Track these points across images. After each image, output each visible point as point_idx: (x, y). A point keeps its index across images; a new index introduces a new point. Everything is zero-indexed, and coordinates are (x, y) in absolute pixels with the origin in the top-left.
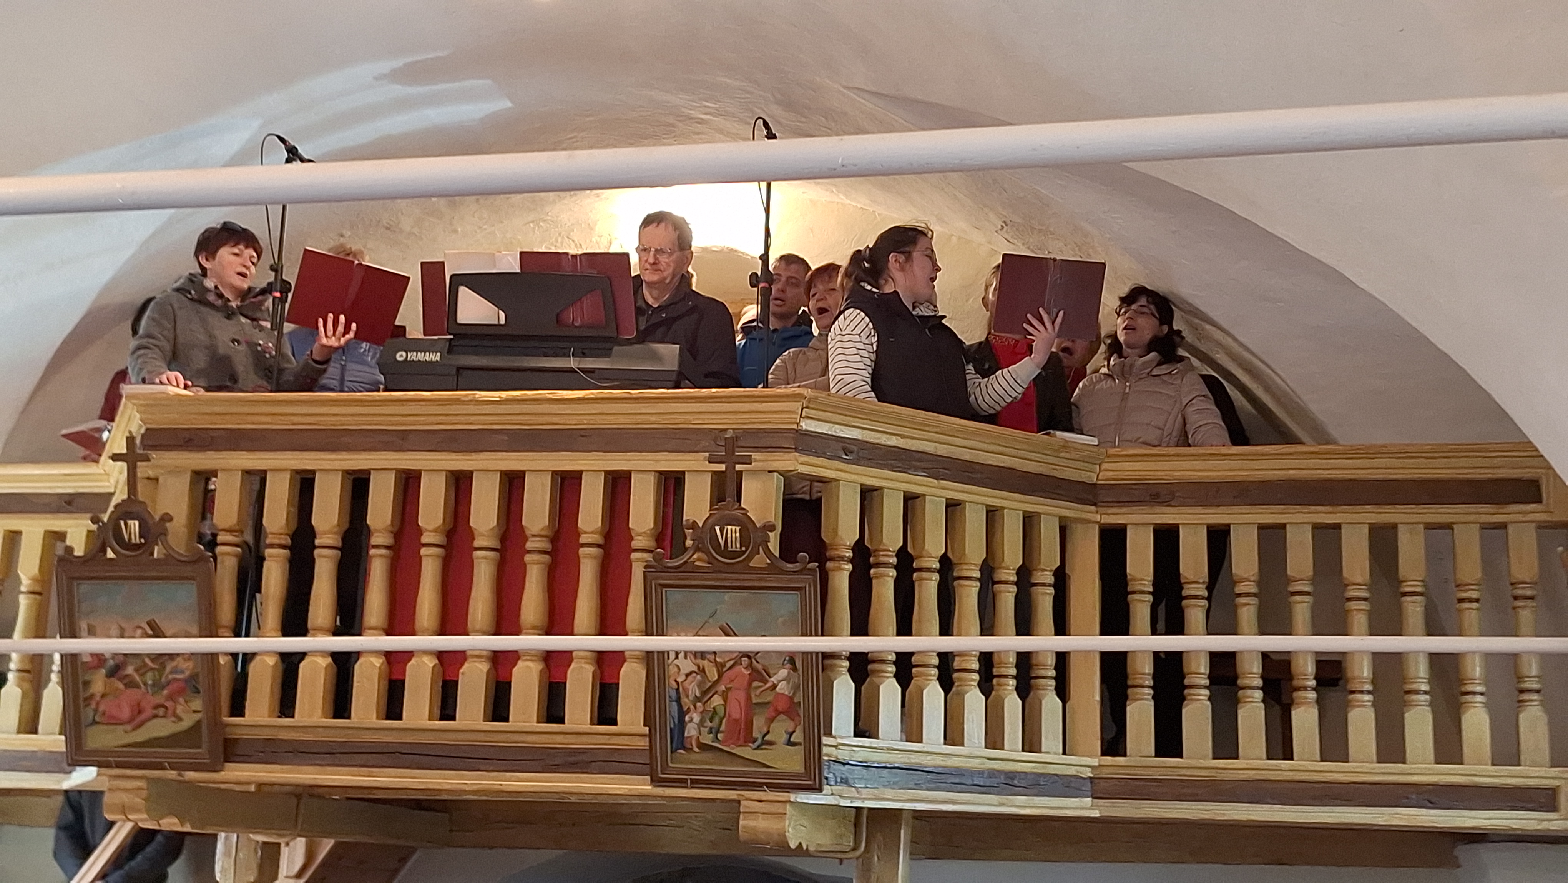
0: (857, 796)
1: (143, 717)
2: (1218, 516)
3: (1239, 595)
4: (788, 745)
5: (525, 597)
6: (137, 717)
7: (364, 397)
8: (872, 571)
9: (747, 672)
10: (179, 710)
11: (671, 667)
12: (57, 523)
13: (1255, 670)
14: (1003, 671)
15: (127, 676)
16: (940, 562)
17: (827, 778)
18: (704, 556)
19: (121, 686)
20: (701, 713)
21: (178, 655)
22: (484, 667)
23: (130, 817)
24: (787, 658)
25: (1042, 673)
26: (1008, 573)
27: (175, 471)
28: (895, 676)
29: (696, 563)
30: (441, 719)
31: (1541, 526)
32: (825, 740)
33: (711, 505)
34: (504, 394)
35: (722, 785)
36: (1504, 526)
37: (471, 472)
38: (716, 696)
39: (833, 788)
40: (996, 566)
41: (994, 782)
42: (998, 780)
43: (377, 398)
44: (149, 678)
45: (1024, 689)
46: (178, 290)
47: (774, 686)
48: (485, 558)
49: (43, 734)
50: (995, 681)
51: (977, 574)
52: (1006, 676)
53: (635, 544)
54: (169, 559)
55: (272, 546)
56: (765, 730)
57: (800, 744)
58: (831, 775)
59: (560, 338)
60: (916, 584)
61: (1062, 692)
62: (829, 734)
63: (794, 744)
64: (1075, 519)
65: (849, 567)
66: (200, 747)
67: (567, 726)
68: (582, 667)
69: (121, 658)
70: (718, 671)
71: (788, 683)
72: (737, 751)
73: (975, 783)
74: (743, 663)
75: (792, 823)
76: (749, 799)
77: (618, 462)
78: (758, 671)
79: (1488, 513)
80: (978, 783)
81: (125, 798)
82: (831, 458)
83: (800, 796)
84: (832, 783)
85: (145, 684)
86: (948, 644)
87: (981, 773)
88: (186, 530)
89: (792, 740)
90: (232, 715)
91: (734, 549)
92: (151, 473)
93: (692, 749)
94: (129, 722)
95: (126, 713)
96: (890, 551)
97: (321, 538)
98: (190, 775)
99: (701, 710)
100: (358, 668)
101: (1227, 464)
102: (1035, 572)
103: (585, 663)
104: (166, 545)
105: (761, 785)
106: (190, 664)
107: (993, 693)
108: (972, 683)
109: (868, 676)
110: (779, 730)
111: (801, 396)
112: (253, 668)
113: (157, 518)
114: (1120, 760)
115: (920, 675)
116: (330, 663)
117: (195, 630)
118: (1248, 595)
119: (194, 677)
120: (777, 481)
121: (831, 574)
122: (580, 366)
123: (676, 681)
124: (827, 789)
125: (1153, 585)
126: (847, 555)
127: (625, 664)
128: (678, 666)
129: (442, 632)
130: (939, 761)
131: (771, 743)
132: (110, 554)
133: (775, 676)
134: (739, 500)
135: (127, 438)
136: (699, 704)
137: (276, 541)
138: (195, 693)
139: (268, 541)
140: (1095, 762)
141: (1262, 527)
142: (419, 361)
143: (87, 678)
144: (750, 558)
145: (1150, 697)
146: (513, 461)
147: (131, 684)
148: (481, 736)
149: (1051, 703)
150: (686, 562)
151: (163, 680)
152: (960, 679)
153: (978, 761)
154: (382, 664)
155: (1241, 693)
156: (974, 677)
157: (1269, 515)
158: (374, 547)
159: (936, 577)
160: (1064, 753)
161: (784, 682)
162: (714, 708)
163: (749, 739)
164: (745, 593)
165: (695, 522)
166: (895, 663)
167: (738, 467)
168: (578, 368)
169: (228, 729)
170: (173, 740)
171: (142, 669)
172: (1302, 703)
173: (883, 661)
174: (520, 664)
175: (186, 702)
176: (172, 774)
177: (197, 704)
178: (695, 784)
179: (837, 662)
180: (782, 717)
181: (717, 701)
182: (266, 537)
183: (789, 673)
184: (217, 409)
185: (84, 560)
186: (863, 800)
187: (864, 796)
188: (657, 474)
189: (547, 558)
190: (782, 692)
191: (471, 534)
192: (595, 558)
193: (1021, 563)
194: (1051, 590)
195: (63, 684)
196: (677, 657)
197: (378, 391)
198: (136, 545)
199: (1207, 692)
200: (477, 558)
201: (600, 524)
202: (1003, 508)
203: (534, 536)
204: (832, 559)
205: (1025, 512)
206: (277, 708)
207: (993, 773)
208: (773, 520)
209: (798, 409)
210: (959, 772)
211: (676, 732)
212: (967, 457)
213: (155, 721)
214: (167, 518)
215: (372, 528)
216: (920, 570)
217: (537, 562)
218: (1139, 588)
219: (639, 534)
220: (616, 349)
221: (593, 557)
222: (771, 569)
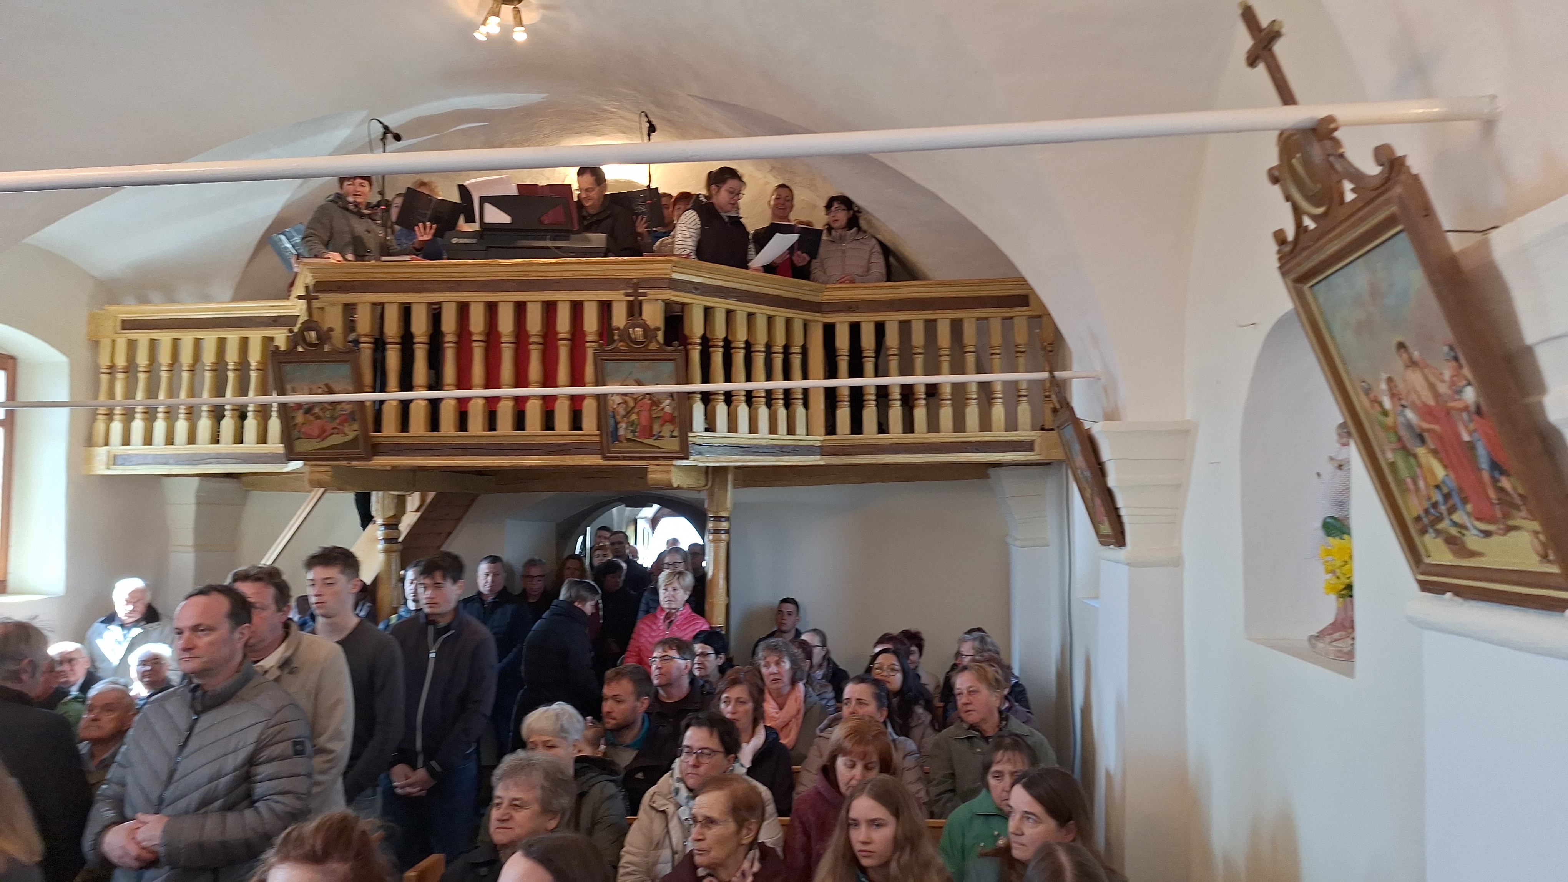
0: (706, 460)
1: (324, 435)
2: (879, 317)
3: (889, 355)
4: (671, 437)
5: (530, 367)
6: (323, 435)
8: (711, 350)
9: (649, 403)
10: (346, 430)
11: (610, 401)
12: (268, 333)
13: (897, 393)
14: (777, 398)
15: (315, 413)
16: (745, 343)
17: (691, 452)
18: (624, 344)
19: (313, 419)
20: (626, 423)
21: (343, 402)
22: (510, 405)
24: (669, 395)
25: (796, 398)
26: (778, 348)
27: (334, 304)
28: (724, 402)
29: (620, 347)
30: (489, 430)
31: (1030, 317)
32: (690, 434)
33: (627, 318)
34: (513, 261)
35: (638, 458)
36: (1011, 318)
37: (498, 302)
38: (633, 415)
39: (694, 457)
40: (772, 345)
41: (773, 450)
42: (775, 449)
44: (328, 414)
45: (787, 405)
47: (663, 409)
48: (508, 347)
49: (270, 444)
50: (773, 402)
51: (763, 349)
52: (779, 400)
53: (588, 338)
54: (334, 351)
55: (390, 343)
56: (659, 430)
57: (676, 436)
58: (693, 451)
59: (541, 231)
60: (733, 355)
61: (806, 406)
62: (691, 431)
63: (674, 437)
64: (811, 320)
65: (699, 347)
66: (359, 449)
67: (557, 432)
68: (563, 403)
69: (312, 405)
70: (634, 403)
71: (670, 407)
72: (645, 441)
73: (763, 451)
74: (647, 398)
75: (674, 474)
76: (653, 465)
77: (577, 296)
78: (654, 403)
79: (1004, 312)
80: (765, 451)
81: (319, 476)
82: (688, 292)
83: (678, 462)
84: (694, 454)
85: (326, 417)
86: (750, 385)
87: (767, 446)
88: (342, 336)
89: (673, 434)
90: (375, 432)
91: (639, 340)
92: (320, 306)
93: (622, 441)
94: (318, 437)
95: (316, 432)
96: (719, 339)
97: (417, 339)
98: (356, 464)
99: (626, 421)
100: (443, 407)
101: (884, 291)
102: (791, 348)
103: (564, 401)
104: (331, 344)
105: (658, 457)
106: (350, 406)
107: (773, 408)
108: (762, 404)
109: (710, 402)
110: (667, 429)
112: (385, 407)
113: (326, 329)
114: (834, 437)
115: (737, 401)
116: (427, 404)
117: (351, 389)
118: (894, 355)
119: (352, 413)
120: (661, 304)
121: (690, 352)
123: (612, 408)
124: (691, 458)
125: (849, 352)
126: (698, 342)
127: (586, 401)
128: (613, 401)
129: (487, 387)
130: (746, 442)
131: (662, 437)
132: (299, 349)
133: (664, 404)
134: (641, 314)
135: (306, 287)
136: (625, 418)
137: (393, 340)
138: (354, 421)
139: (388, 340)
140: (822, 438)
141: (900, 322)
142: (465, 243)
143: (293, 415)
144: (649, 345)
145: (848, 406)
146: (520, 296)
147: (318, 418)
148: (512, 439)
149: (800, 412)
150: (615, 347)
151: (336, 415)
152: (756, 403)
153: (765, 440)
154: (455, 404)
155: (890, 404)
156: (763, 402)
157: (903, 316)
158: (448, 342)
159: (743, 351)
160: (807, 435)
161: (668, 408)
162: (633, 420)
163: (651, 435)
164: (646, 363)
165: (618, 327)
166: (724, 396)
167: (641, 298)
168: (552, 247)
169: (373, 440)
170: (344, 445)
171: (323, 410)
172: (919, 406)
173: (718, 394)
174: (530, 403)
175: (349, 426)
176: (344, 463)
177: (356, 426)
178: (625, 458)
179: (695, 396)
180: (667, 424)
181: (634, 417)
183: (670, 403)
184: (354, 270)
185: (287, 352)
186: (709, 462)
188: (597, 302)
189: (540, 347)
190: (667, 412)
191: (499, 335)
192: (568, 346)
193: (785, 343)
194: (799, 356)
195: (280, 418)
196: (613, 396)
198: (314, 343)
199: (874, 404)
200: (504, 347)
201: (568, 329)
202: (775, 316)
203: (533, 335)
204: (690, 344)
205: (786, 317)
206: (399, 427)
207: (773, 446)
208: (659, 325)
209: (669, 267)
210: (756, 446)
211: (614, 433)
213: (332, 436)
214: (331, 329)
215: (445, 332)
216: (734, 348)
217: (536, 349)
218: (842, 353)
219: (591, 333)
220: (573, 236)
221: (566, 345)
222: (659, 350)
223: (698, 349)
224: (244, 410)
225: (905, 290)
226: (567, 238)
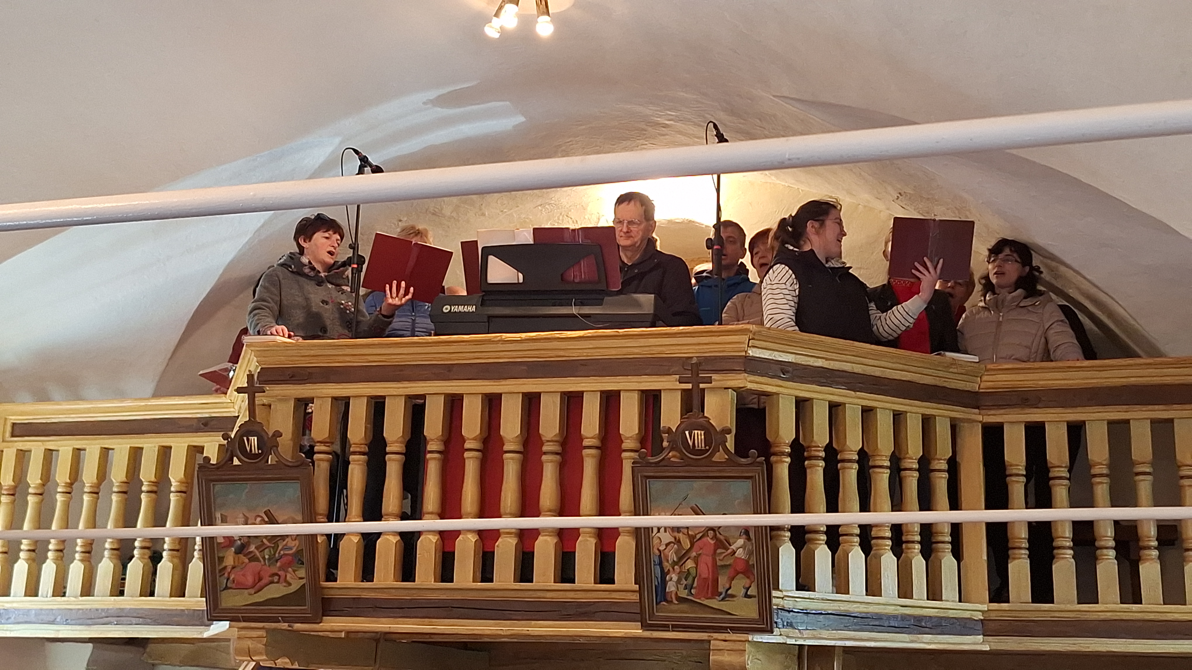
0: (800, 636)
1: (262, 583)
2: (1075, 415)
3: (1095, 476)
4: (745, 597)
5: (543, 487)
6: (258, 584)
7: (421, 341)
8: (806, 463)
9: (712, 542)
10: (289, 576)
11: (654, 539)
12: (197, 440)
13: (1109, 534)
14: (910, 538)
15: (251, 552)
16: (858, 454)
17: (776, 623)
18: (678, 455)
19: (247, 561)
20: (679, 573)
21: (287, 536)
22: (513, 541)
23: (254, 658)
24: (743, 531)
25: (941, 538)
26: (911, 462)
27: (284, 399)
28: (826, 543)
29: (671, 459)
30: (481, 582)
32: (774, 593)
33: (681, 416)
34: (524, 335)
35: (695, 628)
37: (501, 394)
38: (689, 560)
39: (781, 630)
40: (902, 456)
41: (906, 624)
42: (908, 623)
43: (430, 341)
44: (267, 554)
45: (928, 551)
46: (282, 265)
47: (734, 552)
48: (512, 459)
49: (190, 597)
50: (904, 546)
51: (887, 463)
52: (913, 542)
53: (625, 446)
54: (281, 465)
55: (354, 453)
56: (727, 586)
57: (755, 597)
58: (779, 620)
59: (564, 292)
60: (840, 471)
61: (957, 553)
62: (777, 588)
63: (750, 597)
64: (964, 419)
65: (788, 460)
66: (305, 606)
67: (577, 585)
68: (588, 540)
69: (246, 540)
70: (691, 542)
71: (744, 549)
72: (706, 602)
73: (891, 625)
74: (709, 535)
75: (751, 657)
76: (717, 640)
77: (610, 384)
78: (721, 541)
80: (893, 625)
81: (249, 643)
82: (773, 377)
83: (756, 636)
84: (780, 626)
85: (264, 558)
86: (867, 518)
87: (895, 617)
88: (292, 443)
89: (748, 593)
90: (327, 581)
91: (700, 448)
92: (265, 401)
93: (672, 602)
94: (253, 587)
95: (250, 580)
96: (819, 447)
97: (390, 446)
98: (298, 626)
99: (678, 570)
100: (420, 543)
101: (1081, 374)
102: (932, 462)
103: (590, 537)
104: (278, 454)
105: (726, 628)
106: (297, 542)
107: (903, 555)
108: (887, 548)
109: (805, 543)
110: (739, 586)
111: (748, 330)
112: (342, 545)
113: (270, 434)
114: (1004, 606)
115: (846, 542)
116: (399, 540)
117: (300, 518)
118: (1101, 475)
119: (299, 552)
121: (774, 466)
122: (580, 312)
123: (658, 549)
124: (776, 631)
125: (1026, 469)
126: (787, 451)
127: (620, 537)
128: (660, 538)
129: (481, 516)
130: (862, 608)
132: (236, 462)
133: (735, 545)
134: (703, 411)
135: (248, 375)
136: (676, 567)
137: (358, 450)
138: (301, 564)
139: (351, 449)
140: (985, 607)
141: (1110, 423)
142: (460, 312)
143: (221, 555)
144: (712, 455)
145: (1027, 556)
146: (531, 385)
147: (253, 559)
148: (513, 594)
149: (948, 562)
150: (663, 459)
151: (277, 555)
152: (877, 545)
153: (893, 607)
154: (438, 539)
155: (1098, 552)
156: (887, 543)
157: (1116, 413)
158: (431, 452)
159: (856, 466)
160: (960, 601)
161: (741, 549)
162: (688, 570)
163: (716, 593)
164: (709, 482)
165: (669, 428)
166: (826, 533)
167: (702, 386)
168: (578, 314)
169: (324, 592)
170: (285, 600)
171: (261, 547)
172: (1147, 560)
173: (817, 532)
174: (540, 538)
175: (294, 571)
176: (285, 626)
177: (302, 573)
178: (675, 628)
179: (782, 533)
180: (741, 575)
181: (690, 564)
182: (350, 447)
183: (744, 542)
184: (312, 353)
185: (218, 467)
186: (805, 639)
187: (805, 636)
188: (640, 392)
189: (558, 458)
190: (740, 556)
191: (501, 441)
192: (595, 457)
193: (921, 454)
194: (946, 475)
195: (204, 559)
196: (659, 531)
197: (430, 336)
198: (255, 454)
199: (1071, 552)
200: (507, 459)
201: (597, 432)
202: (906, 412)
203: (548, 441)
204: (775, 454)
205: (923, 415)
207: (904, 617)
208: (729, 426)
209: (746, 340)
210: (879, 617)
211: (660, 589)
212: (878, 374)
213: (270, 585)
214: (278, 434)
215: (428, 438)
216: (843, 461)
217: (551, 461)
218: (1015, 471)
219: (627, 438)
220: (607, 299)
221: (593, 456)
222: (729, 462)
223: (787, 462)
224: (158, 548)
225: (1116, 373)
226: (599, 302)
